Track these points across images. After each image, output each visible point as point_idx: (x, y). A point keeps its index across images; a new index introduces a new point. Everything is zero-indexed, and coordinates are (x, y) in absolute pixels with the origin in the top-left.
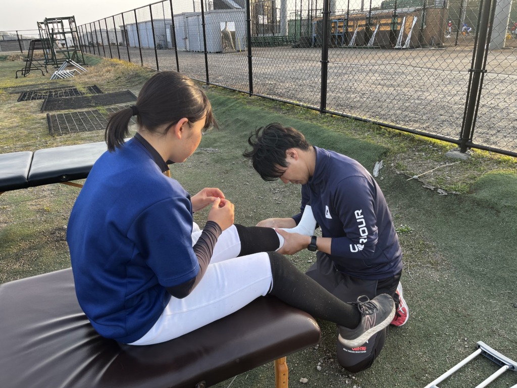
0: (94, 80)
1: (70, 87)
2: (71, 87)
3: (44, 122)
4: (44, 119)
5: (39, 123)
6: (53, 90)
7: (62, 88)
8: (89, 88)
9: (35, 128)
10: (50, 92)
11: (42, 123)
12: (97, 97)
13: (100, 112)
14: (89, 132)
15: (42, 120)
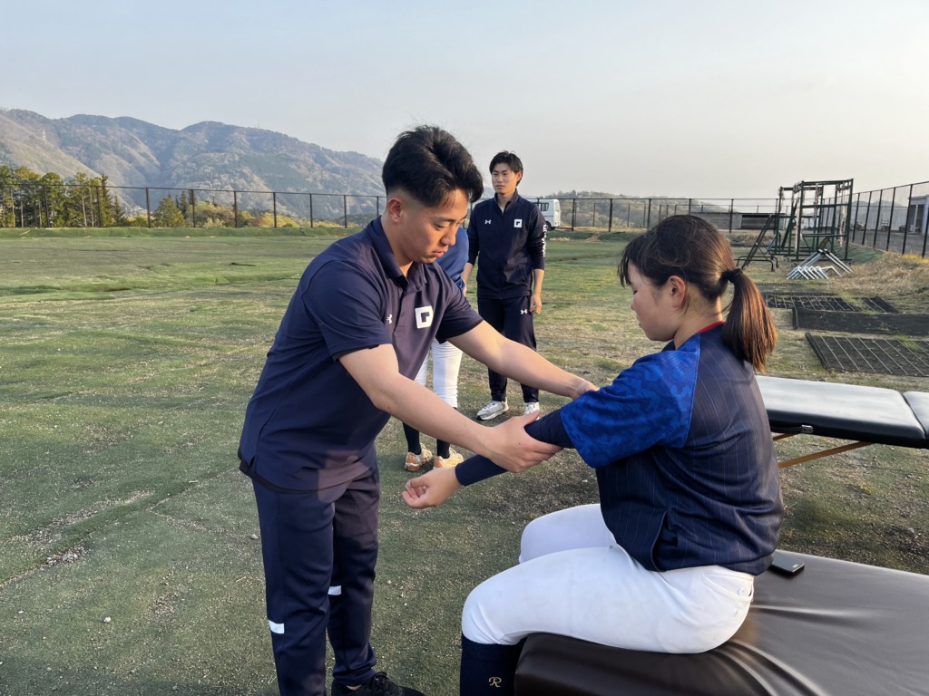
0: (872, 288)
1: (827, 294)
2: (830, 295)
3: (804, 345)
4: (801, 340)
5: (795, 345)
6: (800, 297)
7: (814, 295)
8: (866, 300)
9: (792, 352)
10: (797, 299)
11: (800, 346)
12: (887, 317)
13: (906, 345)
14: (895, 377)
15: (799, 342)
